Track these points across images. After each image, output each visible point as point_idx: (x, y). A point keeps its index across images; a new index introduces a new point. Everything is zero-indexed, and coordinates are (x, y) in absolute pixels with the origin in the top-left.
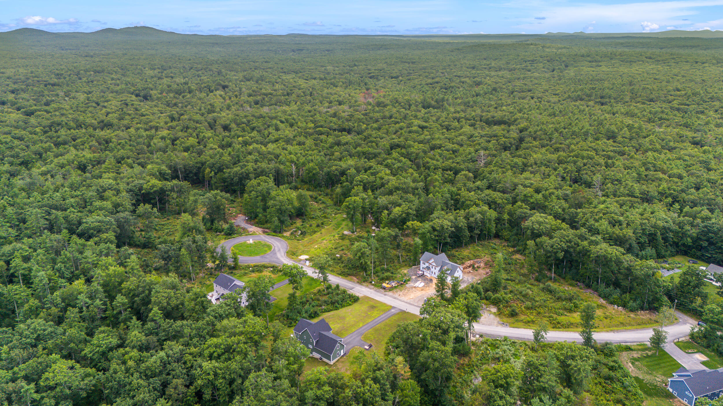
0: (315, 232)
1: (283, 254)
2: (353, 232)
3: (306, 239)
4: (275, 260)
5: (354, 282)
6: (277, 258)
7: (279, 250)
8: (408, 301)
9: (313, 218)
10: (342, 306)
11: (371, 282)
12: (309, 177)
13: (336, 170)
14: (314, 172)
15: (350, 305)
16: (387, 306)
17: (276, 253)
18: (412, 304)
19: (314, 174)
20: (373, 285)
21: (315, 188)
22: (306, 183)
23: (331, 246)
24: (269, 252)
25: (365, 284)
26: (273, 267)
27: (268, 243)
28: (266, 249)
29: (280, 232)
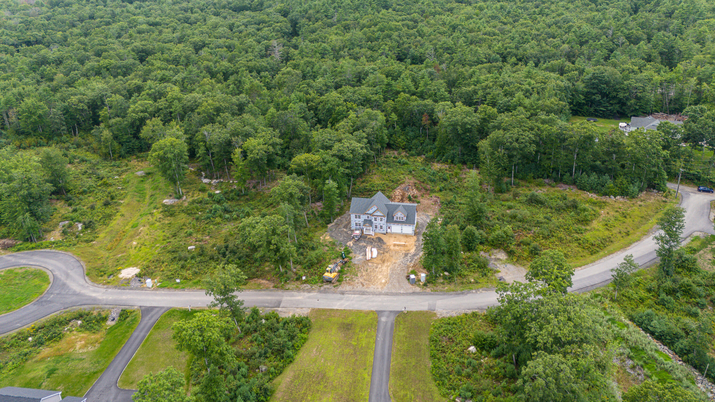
0: (110, 217)
1: (82, 281)
2: (179, 198)
3: (102, 235)
4: (74, 298)
5: (267, 289)
6: (75, 294)
7: (67, 275)
8: (385, 290)
9: (84, 192)
10: (295, 349)
11: (299, 279)
12: (32, 123)
13: (80, 101)
14: (40, 112)
15: (305, 339)
16: (367, 313)
17: (64, 284)
18: (396, 294)
19: (40, 117)
20: (306, 282)
21: (49, 139)
22: (28, 135)
23: (160, 234)
24: (46, 287)
25: (291, 286)
26: (80, 316)
27: (33, 268)
28: (37, 282)
29: (39, 238)
